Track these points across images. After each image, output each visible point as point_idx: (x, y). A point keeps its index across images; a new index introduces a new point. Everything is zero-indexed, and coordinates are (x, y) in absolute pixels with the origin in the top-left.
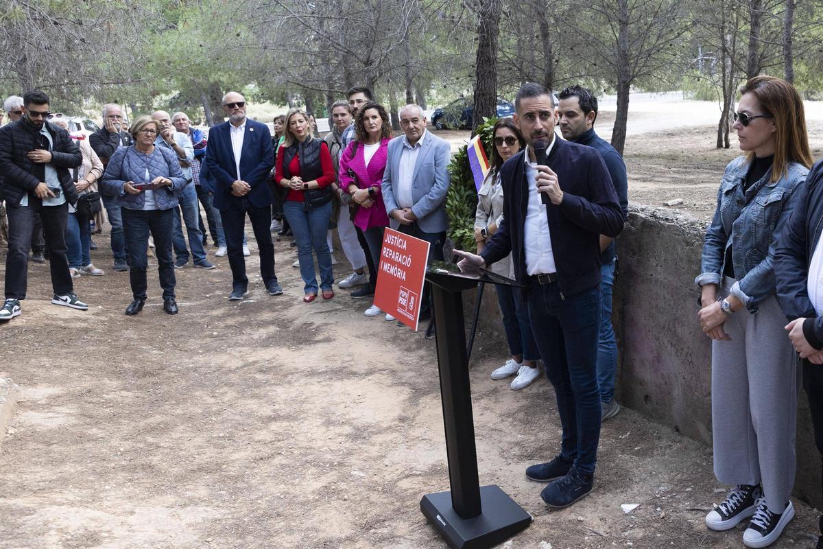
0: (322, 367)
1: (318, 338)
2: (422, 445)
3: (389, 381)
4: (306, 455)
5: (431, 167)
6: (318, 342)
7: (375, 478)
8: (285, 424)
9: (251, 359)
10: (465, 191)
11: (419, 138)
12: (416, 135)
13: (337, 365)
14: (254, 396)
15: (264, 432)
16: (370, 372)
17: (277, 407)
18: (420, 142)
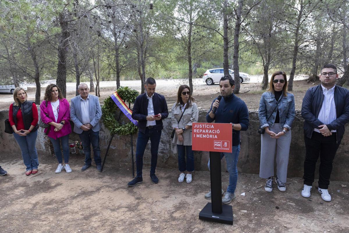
0: (73, 194)
1: (53, 185)
2: (158, 203)
3: (110, 189)
4: (125, 223)
5: (95, 107)
6: (56, 186)
7: (163, 218)
8: (97, 217)
9: (34, 202)
10: (112, 114)
11: (87, 96)
12: (86, 95)
13: (80, 191)
14: (63, 214)
15: (93, 223)
16: (98, 190)
17: (81, 213)
18: (88, 97)
